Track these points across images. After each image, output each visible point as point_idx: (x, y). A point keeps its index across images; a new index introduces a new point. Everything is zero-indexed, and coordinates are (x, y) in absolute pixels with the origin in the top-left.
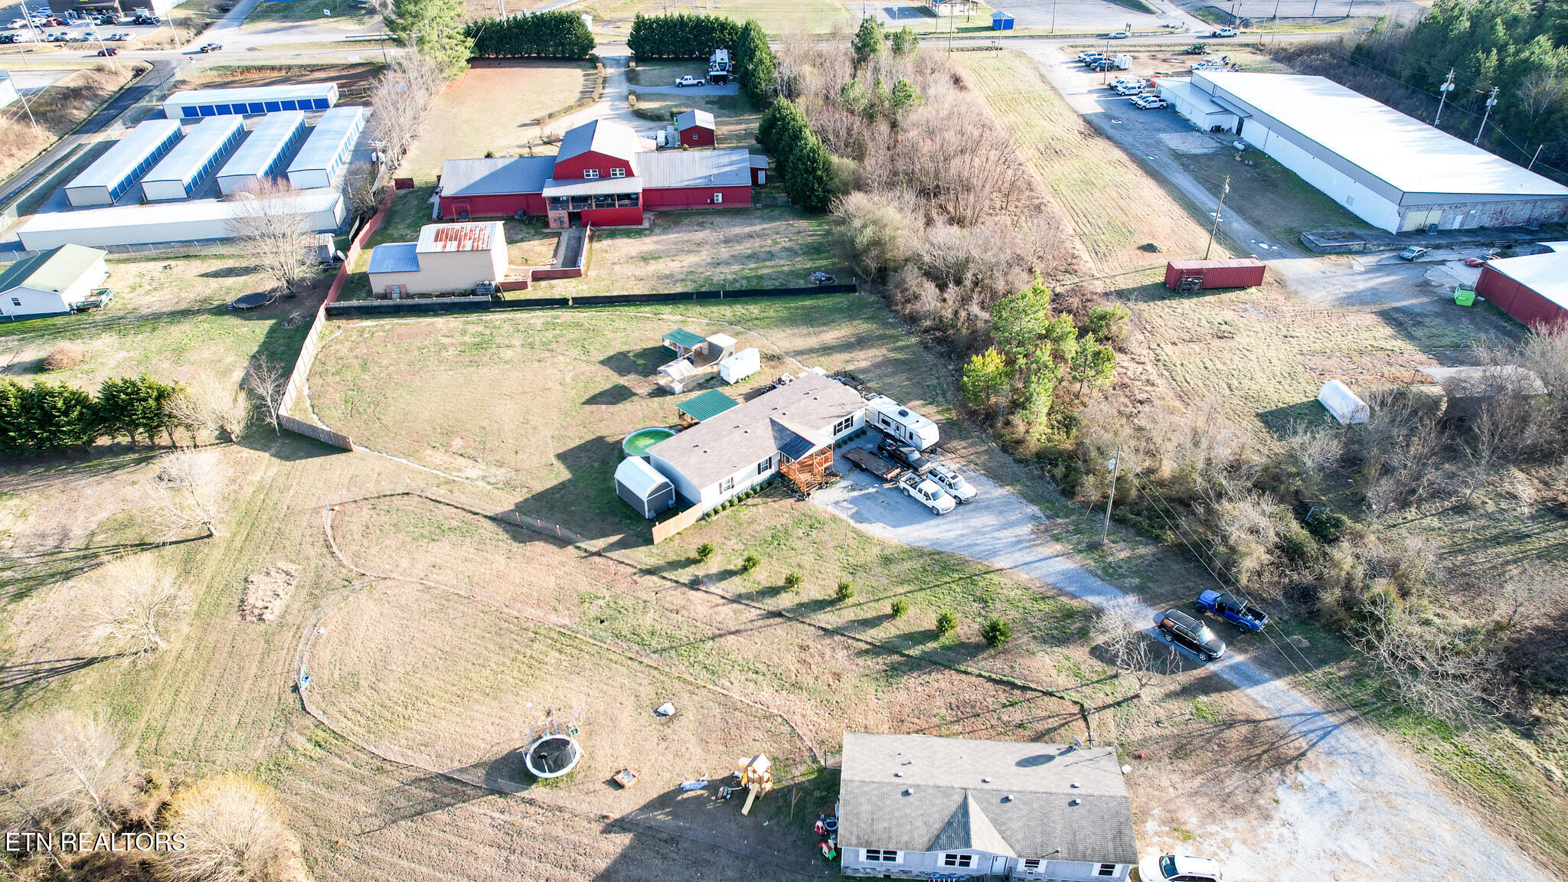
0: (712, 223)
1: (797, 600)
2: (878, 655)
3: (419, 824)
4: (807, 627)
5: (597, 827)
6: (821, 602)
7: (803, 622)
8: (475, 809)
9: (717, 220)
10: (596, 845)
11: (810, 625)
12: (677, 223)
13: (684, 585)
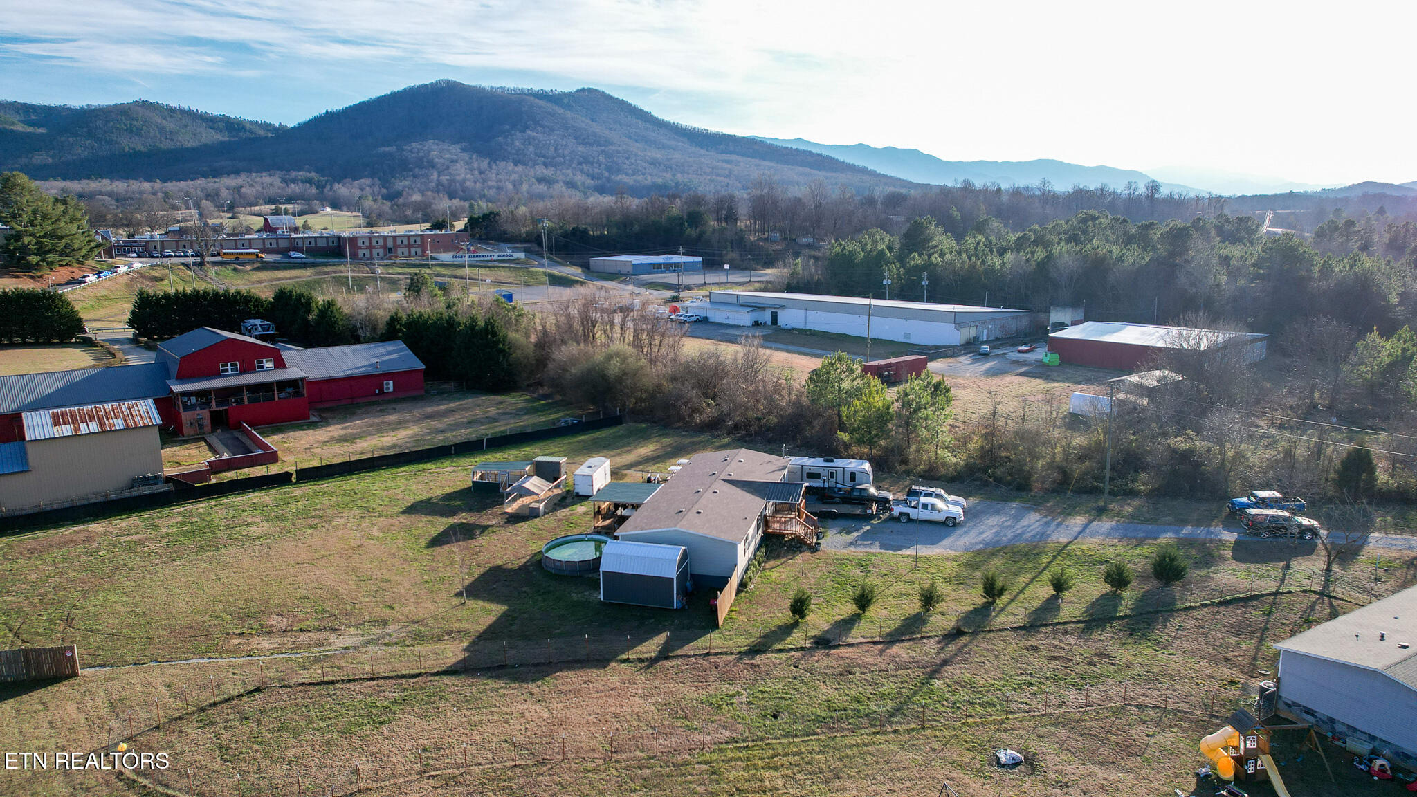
0: (395, 409)
2: (1101, 626)
9: (398, 406)
12: (353, 414)
13: (815, 648)
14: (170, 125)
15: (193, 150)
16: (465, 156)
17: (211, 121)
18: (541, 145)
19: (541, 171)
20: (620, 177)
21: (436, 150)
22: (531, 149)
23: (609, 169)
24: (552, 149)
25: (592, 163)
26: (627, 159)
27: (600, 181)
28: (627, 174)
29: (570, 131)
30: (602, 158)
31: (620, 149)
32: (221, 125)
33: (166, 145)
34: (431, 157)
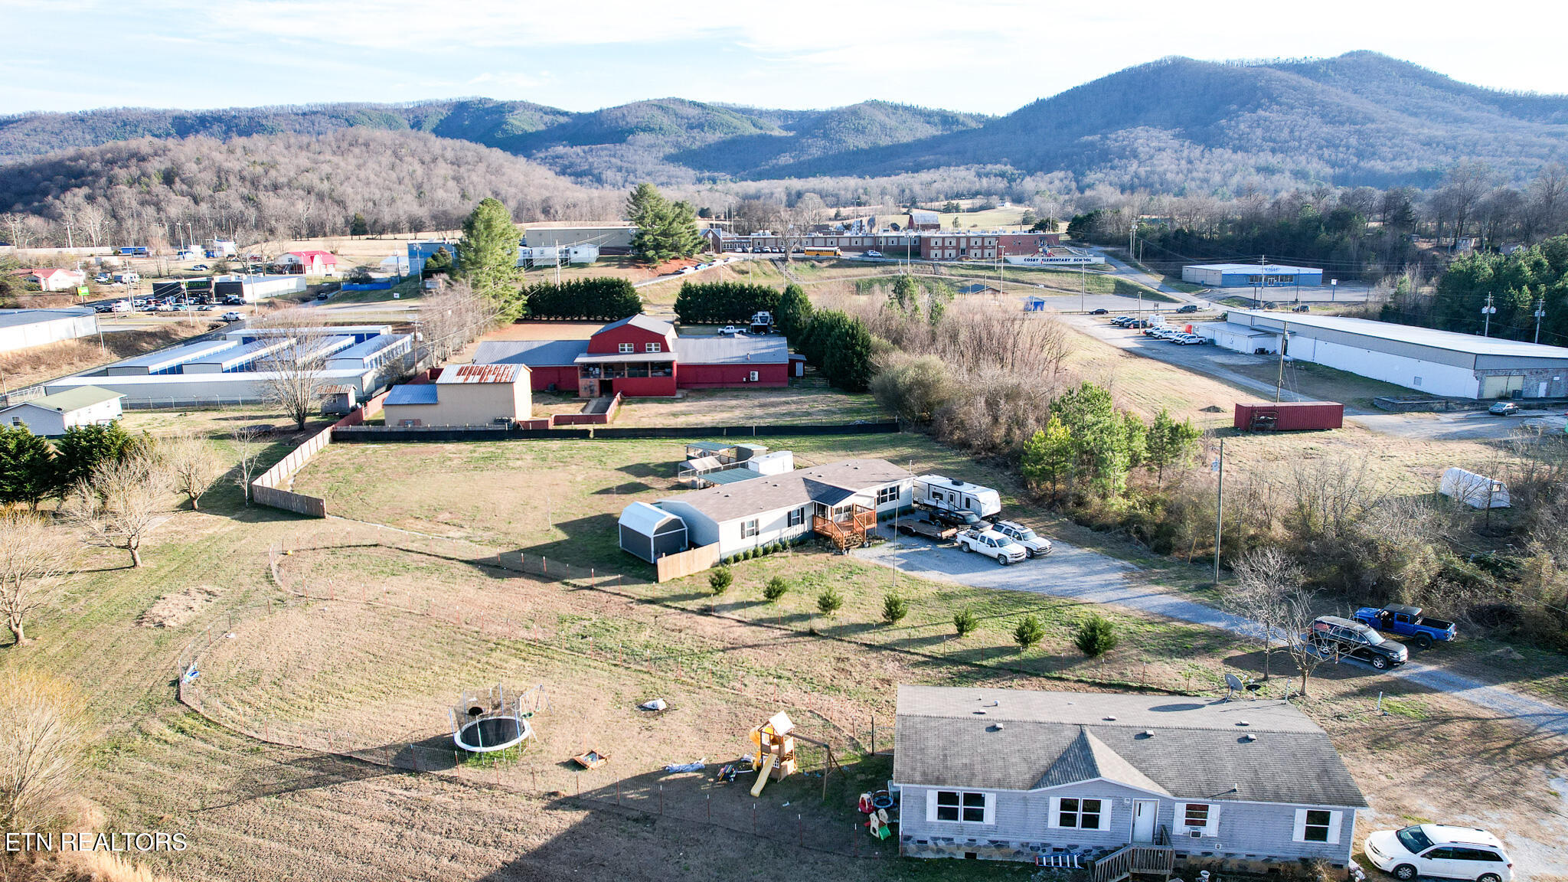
1: (832, 624)
2: (940, 665)
3: (287, 800)
4: (846, 644)
5: (537, 804)
6: (864, 625)
7: (841, 640)
8: (372, 786)
9: (751, 394)
10: (533, 820)
11: (849, 642)
12: (710, 396)
13: (692, 612)
14: (891, 122)
15: (907, 146)
16: (1176, 143)
17: (927, 116)
18: (1273, 127)
19: (1267, 158)
20: (1372, 163)
21: (1143, 137)
22: (1259, 132)
23: (1360, 155)
24: (1286, 131)
25: (1337, 147)
26: (1390, 140)
27: (1342, 170)
28: (1383, 160)
29: (1316, 108)
30: (1353, 141)
31: (1383, 126)
32: (936, 119)
33: (885, 141)
34: (1136, 145)
